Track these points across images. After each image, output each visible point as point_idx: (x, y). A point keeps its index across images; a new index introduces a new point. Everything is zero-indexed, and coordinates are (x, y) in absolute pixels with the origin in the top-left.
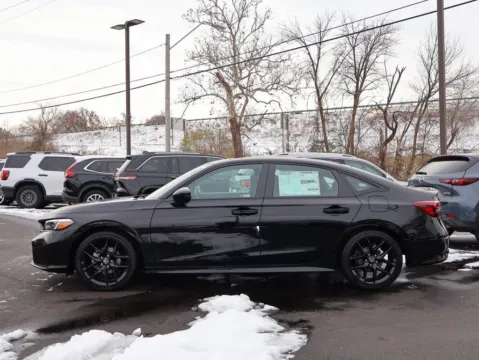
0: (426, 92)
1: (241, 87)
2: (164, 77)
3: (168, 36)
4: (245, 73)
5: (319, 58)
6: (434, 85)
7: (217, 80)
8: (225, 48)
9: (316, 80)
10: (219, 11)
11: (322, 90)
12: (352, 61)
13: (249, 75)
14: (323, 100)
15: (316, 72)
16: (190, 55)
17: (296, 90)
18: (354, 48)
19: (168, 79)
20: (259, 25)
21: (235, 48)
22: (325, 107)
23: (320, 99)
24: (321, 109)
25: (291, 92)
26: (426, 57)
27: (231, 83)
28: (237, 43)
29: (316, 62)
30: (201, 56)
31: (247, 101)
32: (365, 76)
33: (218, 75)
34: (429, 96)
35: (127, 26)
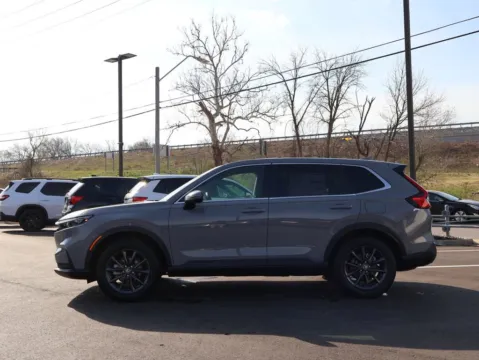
0: (395, 120)
1: (223, 116)
2: (154, 107)
3: (157, 69)
4: (226, 102)
5: (295, 89)
6: (402, 114)
7: (200, 108)
8: (207, 78)
9: (292, 109)
10: (202, 45)
11: (298, 118)
12: (326, 92)
13: (230, 104)
14: (300, 128)
15: (292, 102)
16: (175, 85)
17: (274, 117)
18: (327, 80)
19: (158, 108)
20: (238, 58)
21: (216, 79)
22: (301, 134)
23: (297, 127)
24: (298, 135)
25: (269, 119)
26: (393, 88)
27: (213, 112)
28: (218, 75)
29: (292, 93)
30: (185, 87)
31: (228, 129)
32: (338, 105)
33: (201, 104)
34: (397, 124)
35: (120, 59)
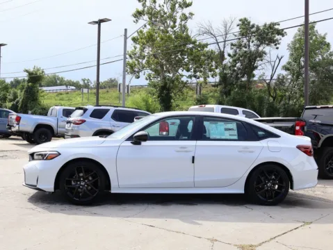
5: (224, 47)
29: (222, 50)
35: (100, 22)
